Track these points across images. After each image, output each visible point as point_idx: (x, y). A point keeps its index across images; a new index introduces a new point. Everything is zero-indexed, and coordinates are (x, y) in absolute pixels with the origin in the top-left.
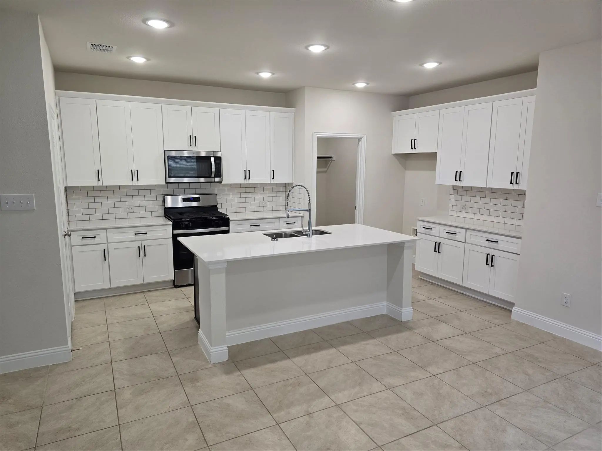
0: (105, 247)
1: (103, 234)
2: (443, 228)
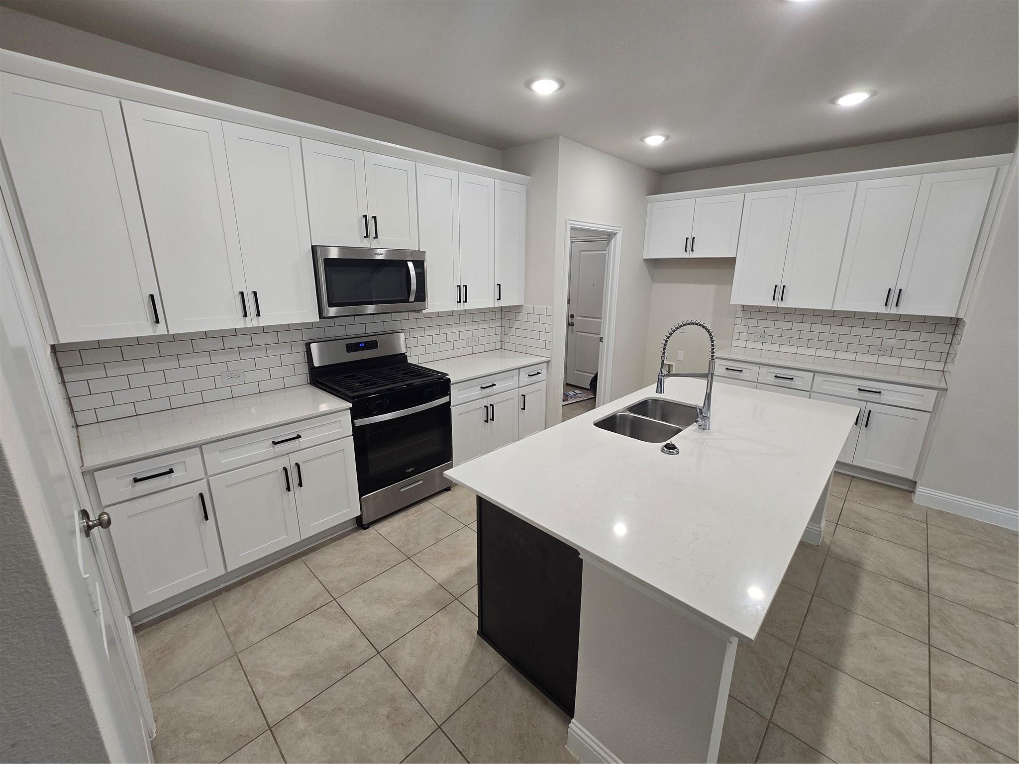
0: (202, 487)
1: (193, 459)
2: (764, 370)
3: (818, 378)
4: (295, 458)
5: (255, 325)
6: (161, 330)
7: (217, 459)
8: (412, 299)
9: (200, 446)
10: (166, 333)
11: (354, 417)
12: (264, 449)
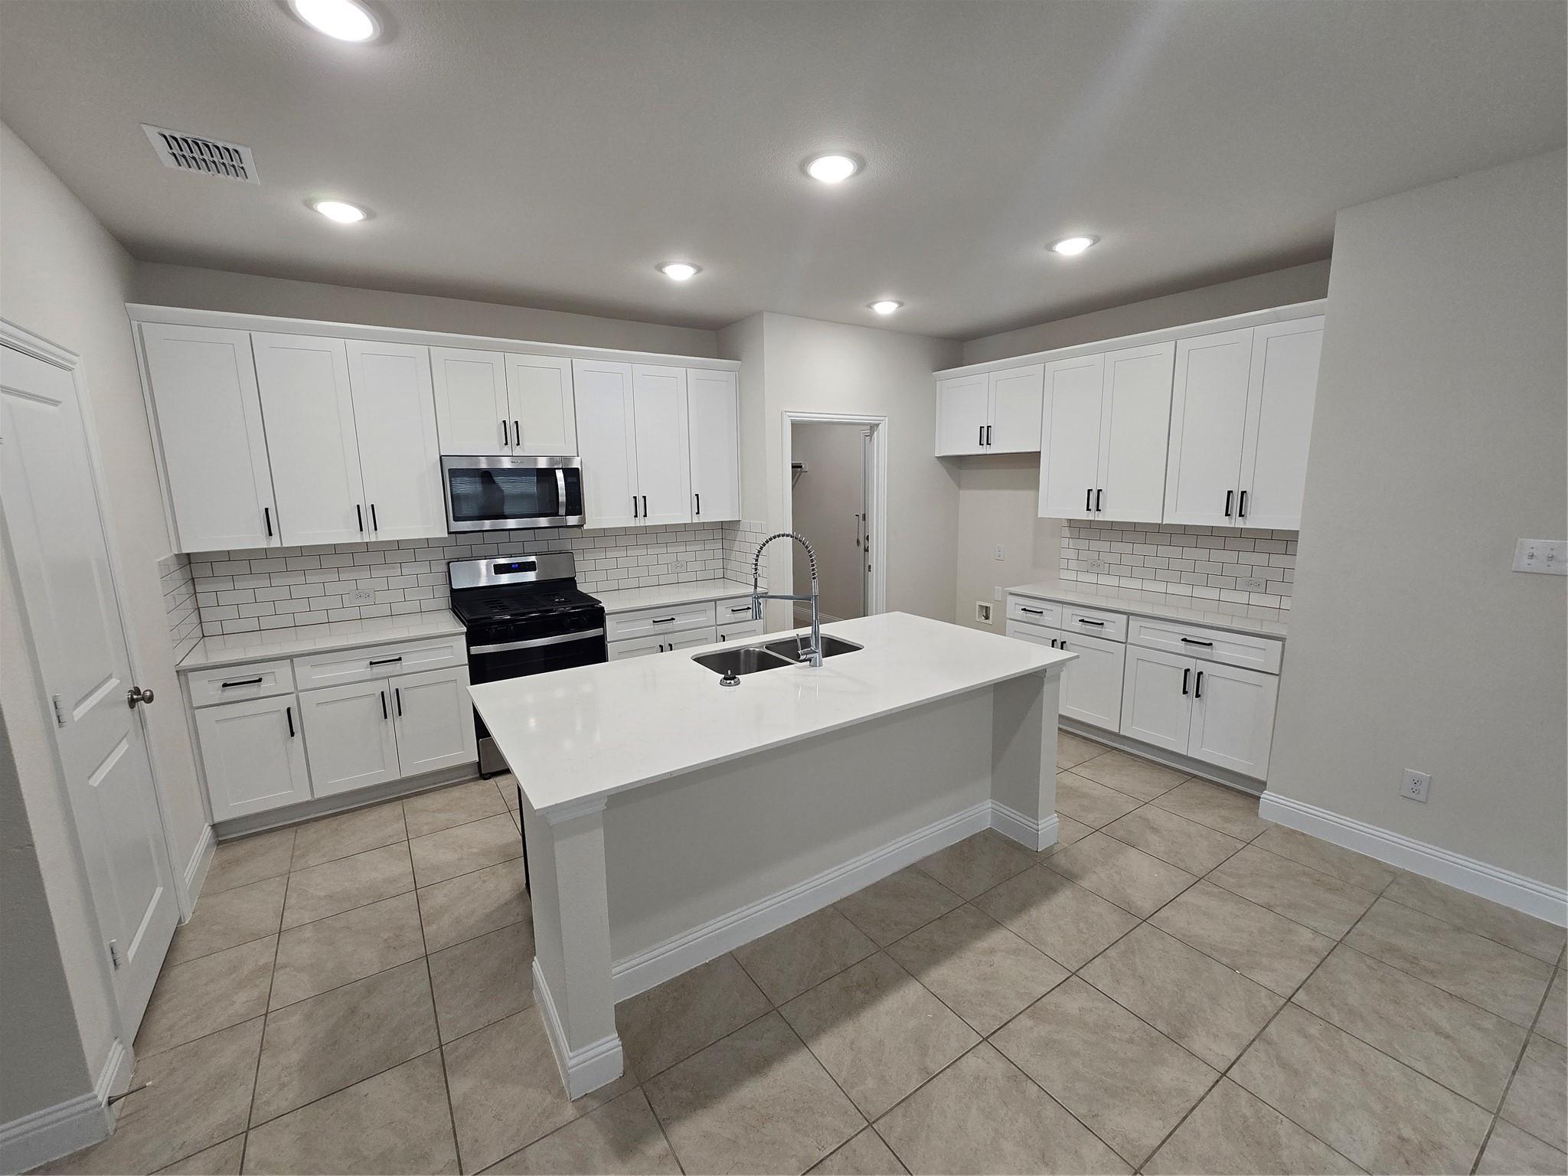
0: (290, 701)
1: (283, 670)
2: (1068, 611)
3: (1134, 623)
4: (395, 683)
5: (373, 539)
6: (275, 543)
7: (311, 674)
8: (562, 511)
9: (291, 658)
10: (280, 546)
11: (469, 644)
12: (358, 668)
